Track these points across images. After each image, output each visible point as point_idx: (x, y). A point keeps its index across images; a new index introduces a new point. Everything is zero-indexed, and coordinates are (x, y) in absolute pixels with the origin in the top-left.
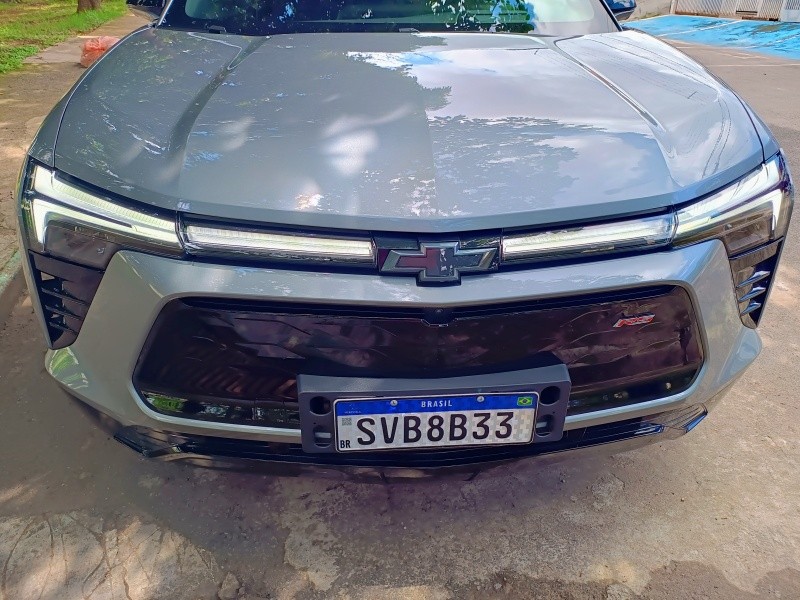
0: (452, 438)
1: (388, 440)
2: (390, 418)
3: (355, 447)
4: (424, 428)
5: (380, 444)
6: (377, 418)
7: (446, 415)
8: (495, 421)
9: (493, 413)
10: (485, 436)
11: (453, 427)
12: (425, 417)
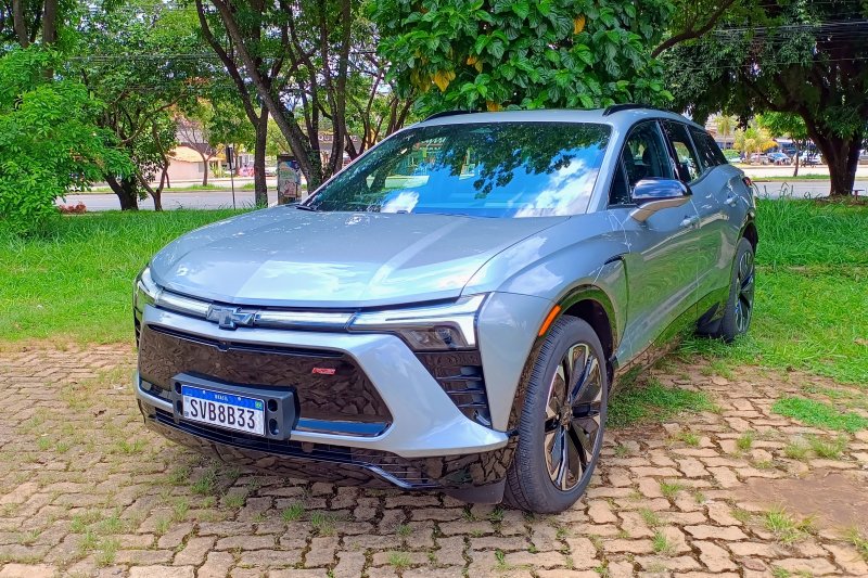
0: (230, 423)
1: (204, 417)
2: (203, 401)
3: (190, 417)
4: (217, 412)
5: (199, 418)
6: (198, 400)
7: (226, 406)
8: (247, 416)
9: (246, 409)
10: (243, 425)
11: (229, 415)
12: (217, 404)
